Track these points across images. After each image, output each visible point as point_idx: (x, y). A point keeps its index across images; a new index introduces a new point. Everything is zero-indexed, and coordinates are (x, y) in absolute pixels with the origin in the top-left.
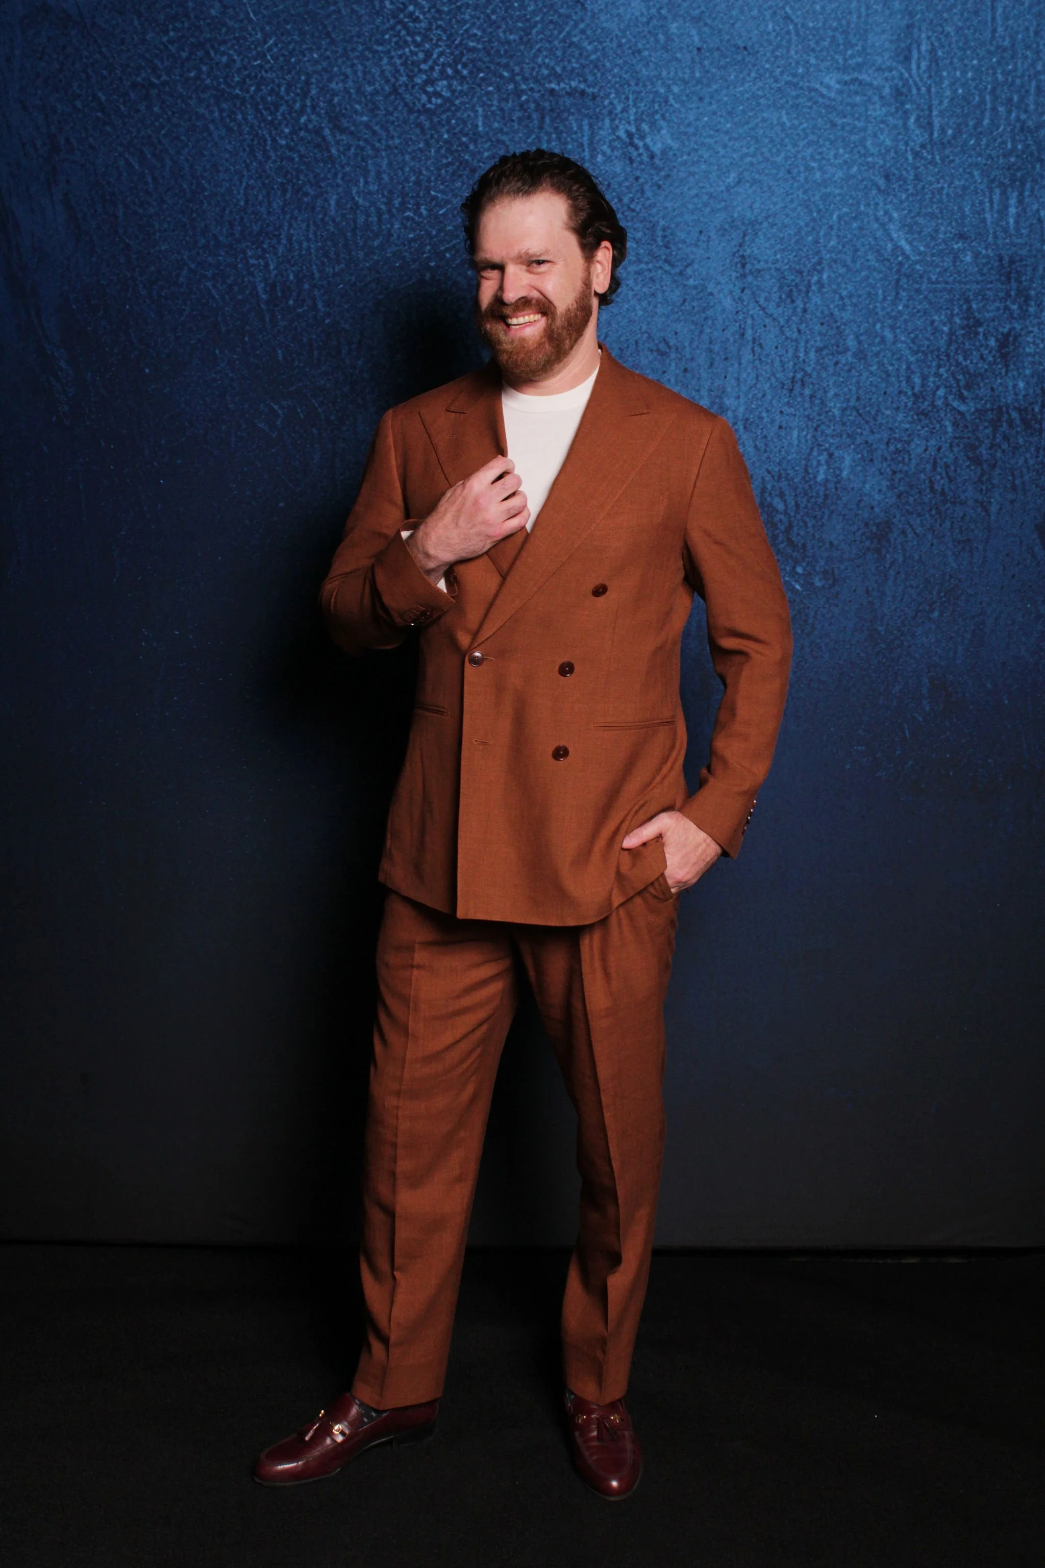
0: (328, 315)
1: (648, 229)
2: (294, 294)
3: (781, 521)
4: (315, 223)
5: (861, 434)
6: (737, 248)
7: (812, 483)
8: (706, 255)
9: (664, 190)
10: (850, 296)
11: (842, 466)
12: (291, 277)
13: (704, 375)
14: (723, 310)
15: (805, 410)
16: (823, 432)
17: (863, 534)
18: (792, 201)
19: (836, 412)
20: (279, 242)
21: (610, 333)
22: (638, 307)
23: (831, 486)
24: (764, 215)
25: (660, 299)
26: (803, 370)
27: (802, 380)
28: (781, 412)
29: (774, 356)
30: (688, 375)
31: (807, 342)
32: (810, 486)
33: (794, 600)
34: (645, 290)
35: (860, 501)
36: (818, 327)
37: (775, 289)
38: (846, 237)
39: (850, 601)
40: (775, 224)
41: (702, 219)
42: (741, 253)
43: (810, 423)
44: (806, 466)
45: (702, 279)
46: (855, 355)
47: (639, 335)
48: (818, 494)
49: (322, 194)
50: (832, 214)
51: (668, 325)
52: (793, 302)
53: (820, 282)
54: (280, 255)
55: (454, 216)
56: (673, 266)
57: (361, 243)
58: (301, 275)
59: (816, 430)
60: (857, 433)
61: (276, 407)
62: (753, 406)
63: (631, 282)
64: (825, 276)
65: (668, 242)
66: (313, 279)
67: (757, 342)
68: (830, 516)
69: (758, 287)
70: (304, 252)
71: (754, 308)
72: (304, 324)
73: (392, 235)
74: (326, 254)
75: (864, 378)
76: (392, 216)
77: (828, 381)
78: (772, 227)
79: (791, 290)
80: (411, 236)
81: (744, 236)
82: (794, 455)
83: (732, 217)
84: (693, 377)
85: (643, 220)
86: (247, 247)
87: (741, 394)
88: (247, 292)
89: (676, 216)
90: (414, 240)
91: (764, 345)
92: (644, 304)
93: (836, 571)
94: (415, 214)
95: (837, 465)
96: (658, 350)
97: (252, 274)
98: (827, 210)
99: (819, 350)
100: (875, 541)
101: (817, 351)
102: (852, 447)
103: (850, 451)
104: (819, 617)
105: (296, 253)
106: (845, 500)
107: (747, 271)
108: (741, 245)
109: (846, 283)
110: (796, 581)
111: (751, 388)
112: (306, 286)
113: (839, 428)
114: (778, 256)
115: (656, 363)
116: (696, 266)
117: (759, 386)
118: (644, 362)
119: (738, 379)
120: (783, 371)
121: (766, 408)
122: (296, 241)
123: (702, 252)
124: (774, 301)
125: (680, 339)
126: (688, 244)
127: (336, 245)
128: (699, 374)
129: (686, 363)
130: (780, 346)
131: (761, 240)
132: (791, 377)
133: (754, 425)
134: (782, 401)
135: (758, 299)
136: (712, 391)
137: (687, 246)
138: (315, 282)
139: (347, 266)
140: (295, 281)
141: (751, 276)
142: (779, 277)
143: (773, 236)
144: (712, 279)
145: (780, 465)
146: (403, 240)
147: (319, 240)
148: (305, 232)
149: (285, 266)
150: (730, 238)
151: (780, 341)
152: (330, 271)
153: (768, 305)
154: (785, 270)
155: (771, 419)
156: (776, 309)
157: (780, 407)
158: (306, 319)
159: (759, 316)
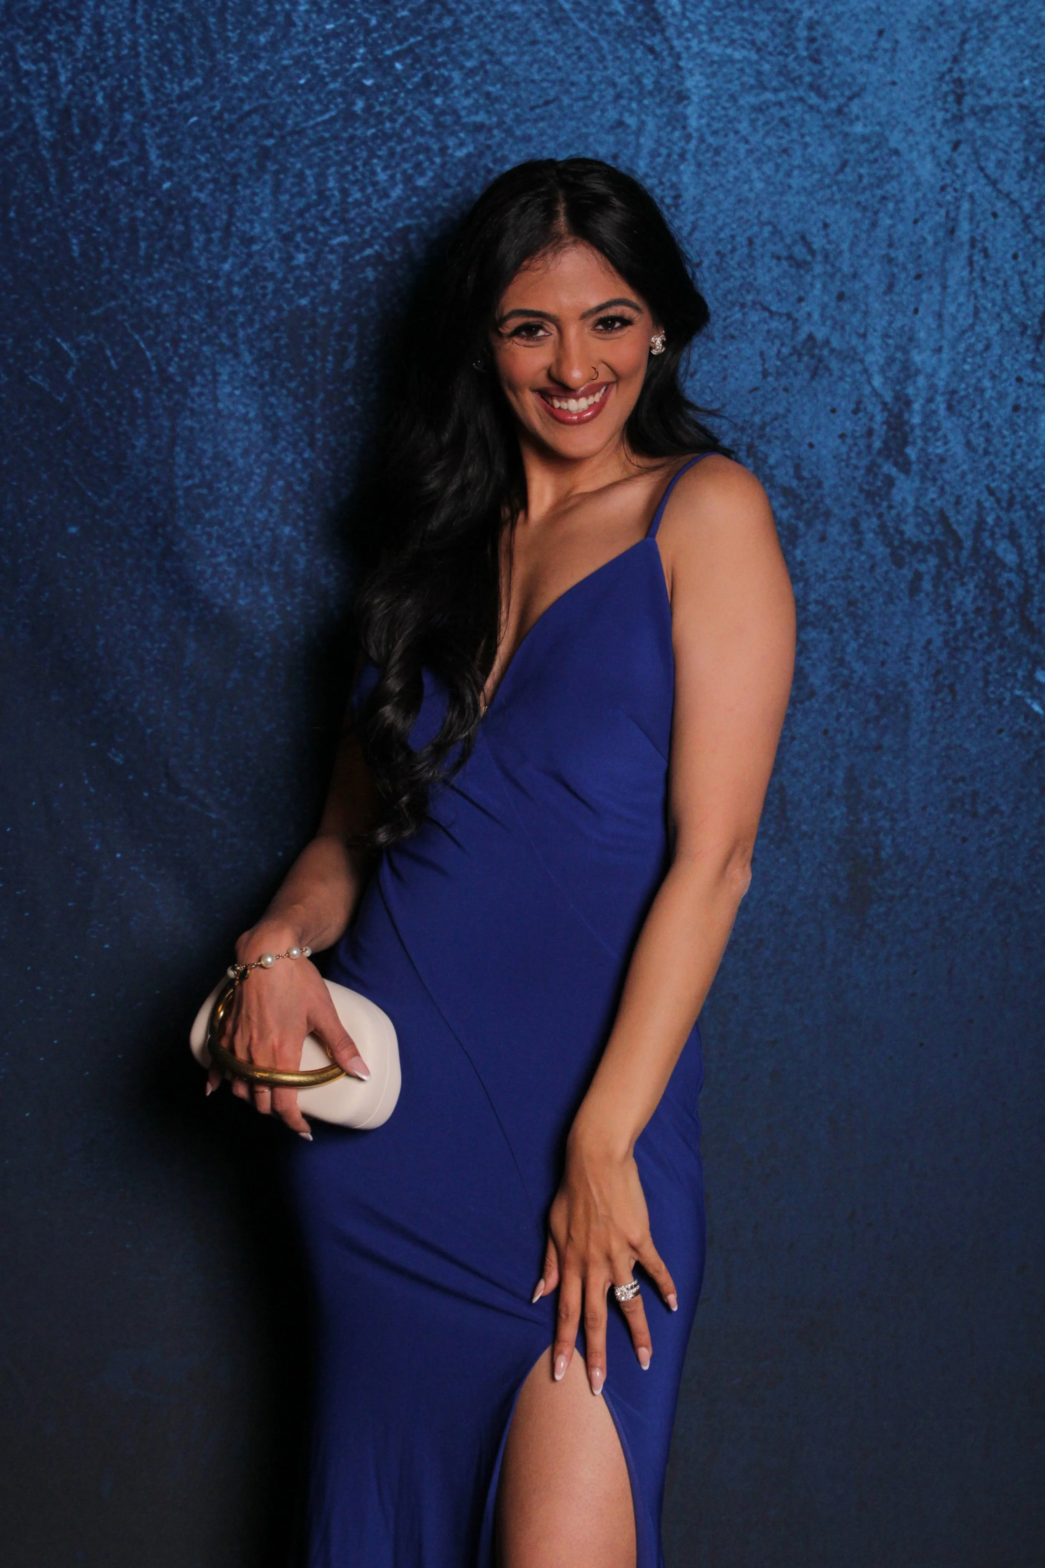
0: (169, 174)
1: (781, 25)
2: (105, 131)
3: (1010, 584)
6: (949, 65)
8: (889, 78)
12: (100, 99)
13: (877, 306)
14: (917, 184)
20: (78, 31)
21: (701, 223)
22: (755, 174)
25: (797, 161)
28: (1019, 380)
29: (1009, 273)
30: (846, 307)
33: (1030, 734)
34: (769, 141)
37: (1017, 145)
40: (1024, 21)
41: (883, 8)
42: (955, 75)
45: (880, 124)
47: (756, 229)
51: (812, 211)
54: (78, 55)
56: (825, 97)
57: (233, 36)
58: (119, 95)
61: (65, 346)
62: (967, 367)
63: (744, 127)
65: (818, 51)
66: (142, 104)
67: (979, 246)
69: (986, 141)
70: (125, 52)
71: (975, 181)
72: (123, 188)
73: (294, 25)
74: (166, 58)
78: (1017, 25)
80: (330, 27)
81: (964, 41)
83: (941, 4)
84: (856, 308)
86: (17, 37)
87: (945, 343)
88: (16, 125)
90: (335, 34)
91: (991, 251)
92: (768, 168)
96: (790, 257)
97: (25, 91)
105: (110, 54)
107: (966, 110)
108: (956, 60)
110: (1034, 697)
111: (964, 332)
112: (128, 117)
114: (1027, 82)
115: (787, 281)
116: (869, 99)
117: (978, 329)
118: (763, 279)
119: (939, 316)
120: (1025, 303)
121: (991, 372)
122: (110, 31)
123: (881, 70)
124: (1014, 168)
125: (833, 237)
126: (855, 55)
127: (185, 39)
128: (867, 305)
129: (843, 284)
130: (1020, 254)
131: (994, 49)
132: (1039, 313)
133: (966, 402)
134: (1020, 359)
135: (983, 164)
136: (890, 337)
137: (853, 60)
138: (144, 109)
139: (205, 80)
140: (107, 106)
141: (973, 119)
142: (1024, 123)
143: (1018, 43)
144: (898, 123)
145: (1013, 480)
146: (313, 35)
147: (154, 29)
148: (127, 13)
149: (88, 78)
150: (935, 46)
151: (1021, 245)
152: (173, 89)
153: (1002, 176)
154: (1038, 109)
155: (998, 392)
156: (1016, 182)
157: (1016, 371)
158: (126, 180)
159: (983, 197)
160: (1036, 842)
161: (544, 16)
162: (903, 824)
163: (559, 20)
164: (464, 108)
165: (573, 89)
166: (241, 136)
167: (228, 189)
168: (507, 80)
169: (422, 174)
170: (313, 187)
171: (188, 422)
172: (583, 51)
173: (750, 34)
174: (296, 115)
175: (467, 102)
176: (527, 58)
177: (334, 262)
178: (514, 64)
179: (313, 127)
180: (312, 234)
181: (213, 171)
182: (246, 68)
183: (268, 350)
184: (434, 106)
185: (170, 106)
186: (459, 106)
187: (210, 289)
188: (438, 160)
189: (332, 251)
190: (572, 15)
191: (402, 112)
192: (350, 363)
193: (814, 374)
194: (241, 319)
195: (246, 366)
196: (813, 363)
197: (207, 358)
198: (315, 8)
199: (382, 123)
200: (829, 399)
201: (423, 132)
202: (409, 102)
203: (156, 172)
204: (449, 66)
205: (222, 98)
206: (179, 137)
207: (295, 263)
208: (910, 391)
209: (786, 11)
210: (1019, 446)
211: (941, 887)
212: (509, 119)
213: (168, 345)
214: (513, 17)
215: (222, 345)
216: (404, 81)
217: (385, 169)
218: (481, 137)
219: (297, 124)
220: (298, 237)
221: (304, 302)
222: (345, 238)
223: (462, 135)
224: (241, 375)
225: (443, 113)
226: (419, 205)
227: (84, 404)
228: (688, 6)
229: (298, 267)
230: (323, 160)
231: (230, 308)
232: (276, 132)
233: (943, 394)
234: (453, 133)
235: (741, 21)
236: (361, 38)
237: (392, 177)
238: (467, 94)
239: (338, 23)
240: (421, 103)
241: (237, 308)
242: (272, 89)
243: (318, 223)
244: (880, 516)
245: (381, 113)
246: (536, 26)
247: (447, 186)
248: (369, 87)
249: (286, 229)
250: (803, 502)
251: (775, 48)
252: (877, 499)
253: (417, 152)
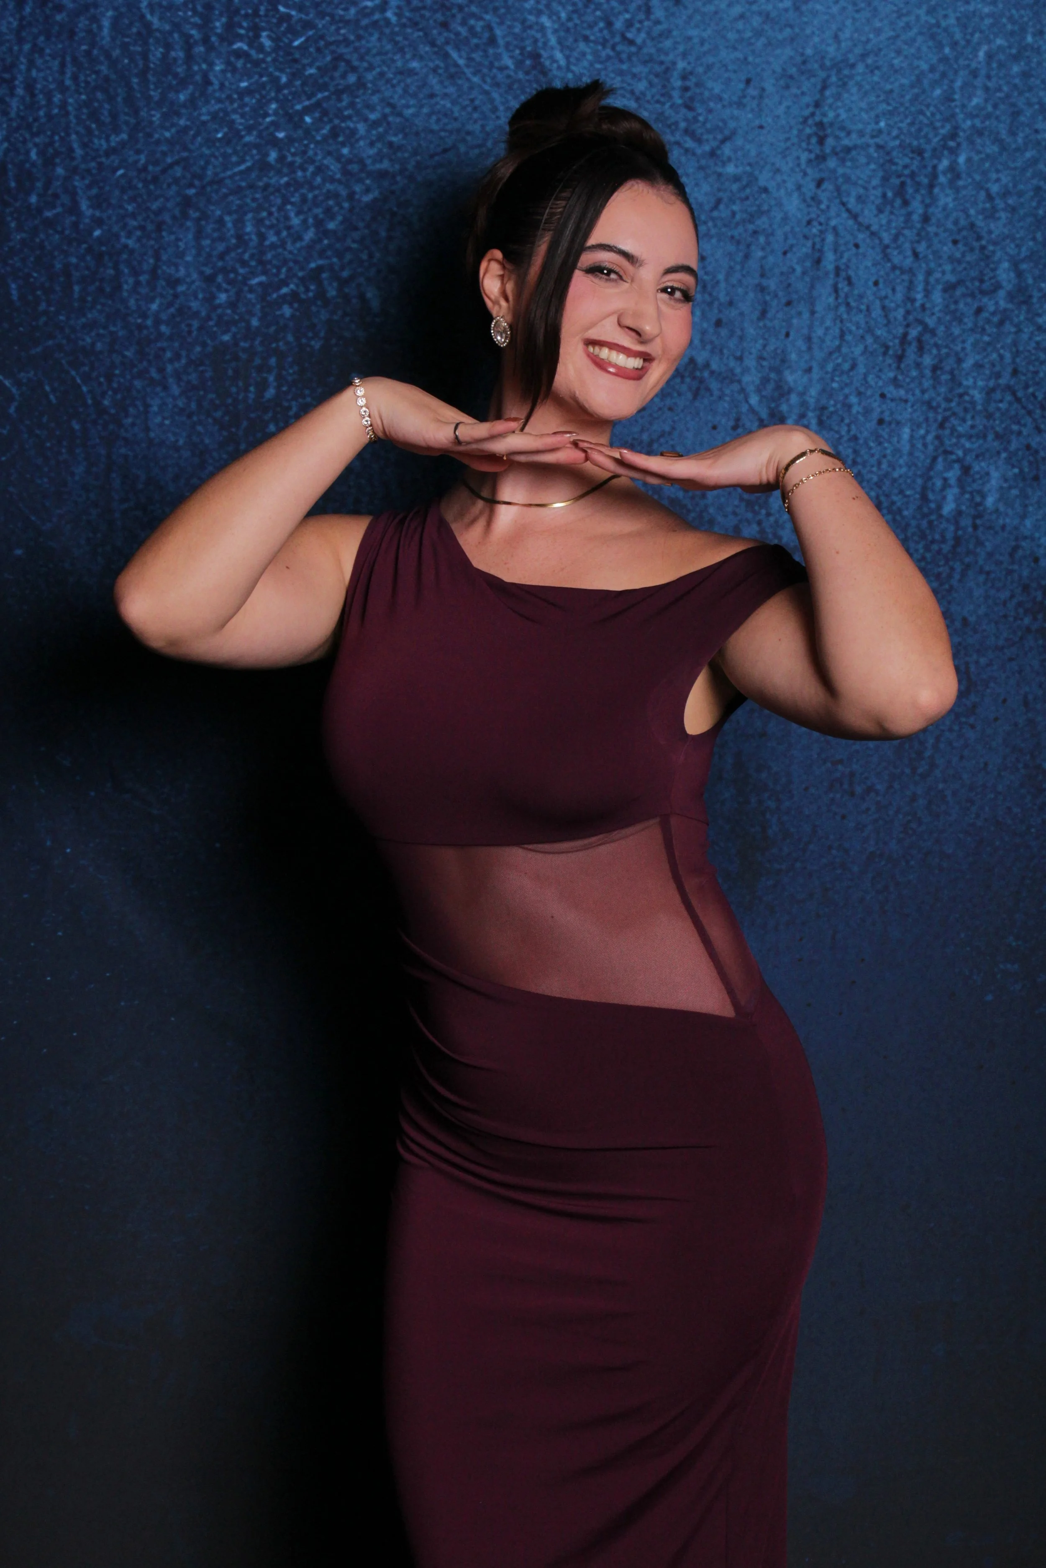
0: (99, 222)
1: (657, 75)
2: (39, 185)
4: (75, 60)
5: (1019, 433)
6: (811, 109)
7: (933, 517)
8: (757, 123)
9: (686, 8)
10: (1006, 194)
11: (986, 488)
12: (33, 155)
13: (751, 331)
14: (785, 219)
15: (923, 392)
16: (953, 430)
17: (1020, 604)
18: (908, 26)
19: (978, 396)
20: (12, 95)
23: (966, 522)
24: (858, 50)
26: (920, 322)
27: (919, 340)
28: (883, 396)
29: (871, 298)
30: (724, 332)
31: (929, 273)
32: (930, 523)
35: (1015, 548)
36: (947, 249)
37: (875, 182)
38: (1000, 89)
39: (996, 719)
40: (878, 68)
41: (750, 59)
42: (817, 119)
43: (931, 415)
44: (924, 488)
45: (750, 164)
46: (1011, 297)
48: (943, 536)
49: (87, 7)
50: (975, 50)
52: (906, 203)
53: (952, 168)
54: (13, 115)
55: (318, 50)
56: (699, 141)
58: (51, 150)
59: (942, 426)
60: (1012, 432)
61: (7, 383)
62: (835, 385)
64: (961, 159)
65: (692, 99)
66: (73, 159)
67: (843, 274)
68: (963, 574)
69: (847, 179)
70: (56, 111)
71: (838, 215)
72: (57, 237)
73: (211, 83)
74: (94, 115)
75: (1025, 337)
76: (210, 48)
77: (963, 342)
78: (872, 72)
79: (903, 184)
80: (244, 84)
81: (824, 88)
82: (904, 470)
83: (802, 54)
84: (732, 333)
85: (650, 60)
87: (814, 364)
89: (705, 53)
90: (249, 92)
91: (854, 280)
93: (973, 668)
94: (250, 45)
95: (975, 486)
98: (968, 42)
99: (949, 288)
100: (1040, 616)
101: (945, 290)
102: (1004, 455)
103: (1000, 463)
104: (942, 746)
105: (41, 113)
106: (989, 546)
107: (828, 150)
108: (817, 105)
109: (998, 171)
111: (831, 353)
112: (60, 171)
113: (980, 422)
114: (882, 124)
116: (739, 142)
117: (844, 350)
119: (809, 339)
120: (886, 325)
121: (857, 389)
122: (41, 91)
123: (750, 116)
124: (873, 202)
125: (710, 268)
126: (725, 103)
127: (111, 99)
128: (742, 330)
129: (720, 311)
130: (881, 281)
131: (852, 95)
132: (899, 335)
133: (835, 417)
134: (883, 377)
135: (845, 200)
136: (764, 359)
137: (724, 106)
138: (74, 163)
139: (131, 136)
140: (40, 162)
141: (834, 159)
142: (881, 161)
143: (873, 88)
144: (766, 163)
145: (880, 487)
146: (229, 92)
147: (82, 90)
148: (57, 75)
149: (21, 135)
150: (799, 92)
151: (882, 273)
152: (101, 145)
153: (862, 210)
154: (893, 148)
155: (864, 408)
156: (876, 216)
157: (881, 387)
158: (59, 229)
159: (846, 229)
160: (910, 818)
161: (440, 71)
162: (787, 804)
163: (454, 75)
164: (369, 157)
165: (469, 138)
166: (165, 186)
167: (153, 235)
168: (407, 130)
169: (332, 218)
170: (232, 232)
171: (123, 451)
172: (477, 102)
173: (629, 84)
174: (215, 167)
175: (372, 152)
176: (425, 110)
177: (254, 301)
178: (413, 115)
179: (231, 177)
180: (232, 276)
181: (140, 218)
182: (167, 124)
183: (195, 382)
184: (342, 156)
185: (99, 160)
186: (364, 155)
187: (140, 327)
188: (346, 205)
189: (251, 290)
190: (466, 70)
191: (312, 161)
192: (270, 393)
193: (696, 394)
194: (169, 354)
195: (175, 398)
196: (695, 384)
197: (138, 391)
198: (230, 68)
199: (294, 172)
200: (710, 418)
201: (332, 180)
202: (319, 152)
203: (87, 221)
204: (355, 119)
205: (146, 152)
206: (107, 188)
207: (218, 301)
208: (784, 408)
209: (662, 63)
210: (885, 456)
211: (824, 861)
212: (410, 167)
213: (102, 380)
214: (412, 72)
215: (152, 379)
216: (314, 133)
217: (298, 214)
218: (386, 183)
219: (216, 174)
220: (220, 278)
221: (226, 338)
222: (263, 278)
223: (368, 182)
224: (170, 406)
225: (350, 161)
226: (330, 246)
227: (26, 436)
228: (572, 60)
229: (220, 306)
230: (240, 207)
231: (159, 345)
232: (197, 183)
233: (814, 410)
234: (360, 181)
235: (621, 73)
236: (273, 94)
237: (305, 221)
238: (372, 144)
239: (253, 80)
240: (329, 153)
241: (165, 344)
242: (192, 143)
243: (238, 266)
244: (759, 523)
245: (292, 164)
246: (433, 80)
247: (356, 229)
248: (281, 140)
249: (208, 271)
250: (689, 511)
251: (653, 96)
252: (757, 508)
253: (328, 198)
